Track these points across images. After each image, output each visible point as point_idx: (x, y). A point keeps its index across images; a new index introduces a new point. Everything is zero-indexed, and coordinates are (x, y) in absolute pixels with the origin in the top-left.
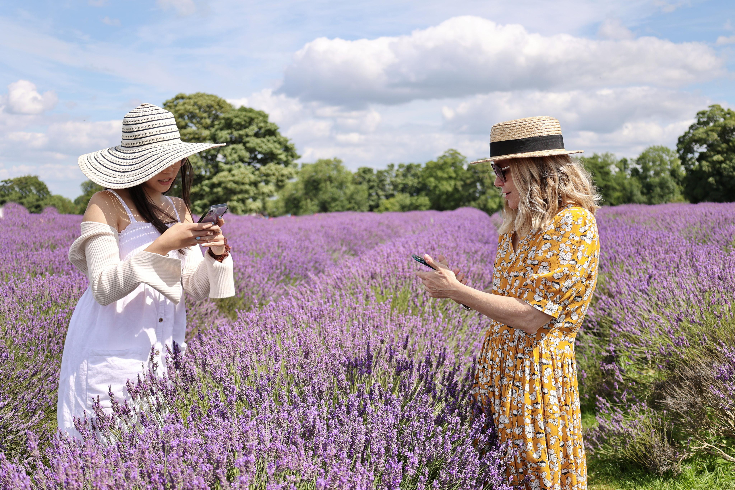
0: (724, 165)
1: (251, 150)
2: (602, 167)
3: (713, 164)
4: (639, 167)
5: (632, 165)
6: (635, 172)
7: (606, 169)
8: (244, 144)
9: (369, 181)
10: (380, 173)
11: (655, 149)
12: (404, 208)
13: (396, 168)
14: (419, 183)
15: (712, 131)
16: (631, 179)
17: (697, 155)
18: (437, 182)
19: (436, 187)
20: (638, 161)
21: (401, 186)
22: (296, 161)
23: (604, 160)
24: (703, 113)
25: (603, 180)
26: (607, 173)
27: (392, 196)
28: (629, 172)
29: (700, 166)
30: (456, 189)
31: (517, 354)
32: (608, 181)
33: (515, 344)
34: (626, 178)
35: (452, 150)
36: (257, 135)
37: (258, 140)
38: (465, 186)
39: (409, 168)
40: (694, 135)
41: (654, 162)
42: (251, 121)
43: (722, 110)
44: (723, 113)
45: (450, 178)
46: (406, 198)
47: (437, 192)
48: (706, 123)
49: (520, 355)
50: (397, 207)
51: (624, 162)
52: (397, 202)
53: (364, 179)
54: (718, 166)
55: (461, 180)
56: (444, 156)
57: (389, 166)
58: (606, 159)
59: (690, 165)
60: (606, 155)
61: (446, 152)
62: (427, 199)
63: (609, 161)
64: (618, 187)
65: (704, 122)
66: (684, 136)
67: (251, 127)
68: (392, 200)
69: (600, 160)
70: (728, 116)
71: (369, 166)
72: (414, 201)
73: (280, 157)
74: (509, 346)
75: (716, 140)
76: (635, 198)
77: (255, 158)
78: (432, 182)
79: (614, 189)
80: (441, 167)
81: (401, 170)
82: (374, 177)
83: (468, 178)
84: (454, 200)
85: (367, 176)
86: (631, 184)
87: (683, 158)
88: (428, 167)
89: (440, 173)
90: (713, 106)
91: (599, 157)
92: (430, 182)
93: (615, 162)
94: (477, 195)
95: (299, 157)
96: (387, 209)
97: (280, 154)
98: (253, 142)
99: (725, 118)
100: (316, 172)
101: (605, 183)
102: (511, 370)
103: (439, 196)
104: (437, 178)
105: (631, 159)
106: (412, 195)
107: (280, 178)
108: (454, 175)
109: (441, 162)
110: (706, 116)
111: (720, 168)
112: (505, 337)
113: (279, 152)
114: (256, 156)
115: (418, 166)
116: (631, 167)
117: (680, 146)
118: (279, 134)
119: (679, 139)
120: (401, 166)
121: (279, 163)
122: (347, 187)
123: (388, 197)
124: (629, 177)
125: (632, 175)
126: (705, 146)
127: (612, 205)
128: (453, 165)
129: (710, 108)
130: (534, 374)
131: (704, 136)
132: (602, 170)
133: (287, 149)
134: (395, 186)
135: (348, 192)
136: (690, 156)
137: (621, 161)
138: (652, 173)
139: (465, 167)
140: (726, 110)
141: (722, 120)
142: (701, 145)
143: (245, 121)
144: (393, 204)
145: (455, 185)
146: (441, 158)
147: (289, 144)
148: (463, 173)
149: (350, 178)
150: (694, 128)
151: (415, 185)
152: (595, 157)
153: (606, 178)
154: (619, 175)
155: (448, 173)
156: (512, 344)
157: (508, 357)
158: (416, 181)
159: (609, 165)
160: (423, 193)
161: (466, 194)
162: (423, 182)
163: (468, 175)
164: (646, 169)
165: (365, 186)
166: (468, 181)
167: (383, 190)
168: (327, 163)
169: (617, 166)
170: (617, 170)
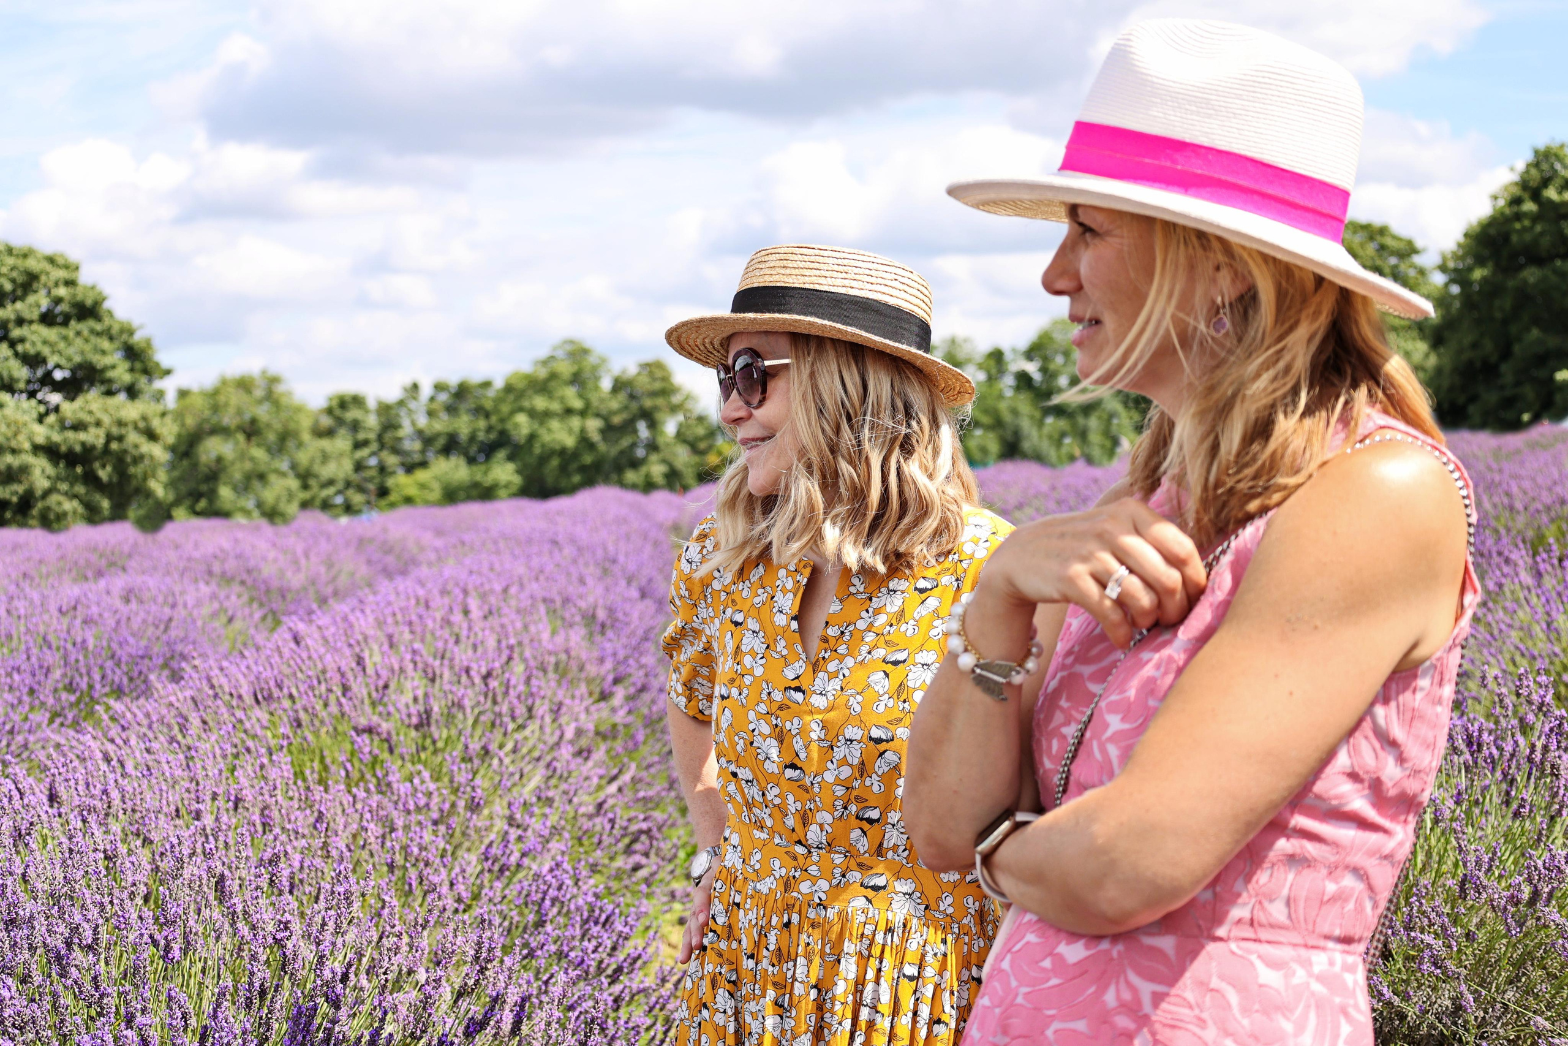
1: (33, 361)
4: (1032, 368)
5: (1017, 364)
6: (1024, 379)
8: (12, 344)
9: (355, 426)
10: (385, 409)
12: (452, 495)
13: (426, 391)
14: (489, 429)
16: (1014, 398)
18: (536, 426)
19: (532, 437)
20: (1030, 354)
21: (441, 442)
22: (159, 384)
27: (424, 464)
28: (1009, 381)
30: (585, 441)
34: (1001, 396)
35: (572, 342)
36: (47, 319)
37: (51, 334)
38: (609, 431)
39: (462, 392)
41: (1066, 355)
42: (28, 283)
45: (569, 411)
46: (457, 467)
47: (537, 450)
50: (436, 494)
51: (997, 356)
52: (436, 478)
53: (340, 421)
55: (598, 415)
56: (552, 358)
57: (406, 390)
58: (956, 350)
61: (555, 349)
62: (510, 467)
63: (961, 357)
67: (31, 299)
68: (421, 475)
72: (478, 477)
73: (111, 374)
76: (1026, 445)
77: (47, 380)
78: (522, 424)
80: (543, 385)
81: (443, 397)
82: (369, 419)
83: (615, 413)
84: (583, 469)
85: (352, 414)
86: (1015, 412)
88: (509, 389)
89: (540, 403)
92: (517, 426)
93: (976, 359)
94: (640, 452)
95: (168, 372)
96: (409, 500)
97: (113, 367)
98: (37, 337)
100: (217, 410)
103: (544, 459)
104: (532, 414)
105: (1014, 350)
106: (471, 461)
107: (115, 431)
108: (577, 404)
109: (542, 373)
113: (107, 360)
114: (48, 374)
115: (487, 384)
116: (1013, 368)
118: (110, 313)
120: (439, 387)
121: (110, 393)
122: (300, 445)
123: (410, 469)
124: (1009, 393)
125: (1018, 388)
128: (577, 379)
133: (135, 355)
134: (427, 440)
135: (302, 458)
137: (990, 355)
138: (1063, 380)
139: (606, 384)
143: (13, 281)
144: (423, 486)
145: (583, 430)
146: (545, 363)
147: (138, 338)
148: (602, 400)
149: (306, 423)
151: (481, 436)
154: (987, 389)
155: (562, 399)
158: (482, 424)
160: (501, 454)
161: (614, 451)
162: (499, 427)
163: (614, 405)
164: (1049, 372)
165: (341, 441)
166: (617, 420)
167: (395, 451)
168: (244, 384)
169: (980, 366)
170: (981, 376)
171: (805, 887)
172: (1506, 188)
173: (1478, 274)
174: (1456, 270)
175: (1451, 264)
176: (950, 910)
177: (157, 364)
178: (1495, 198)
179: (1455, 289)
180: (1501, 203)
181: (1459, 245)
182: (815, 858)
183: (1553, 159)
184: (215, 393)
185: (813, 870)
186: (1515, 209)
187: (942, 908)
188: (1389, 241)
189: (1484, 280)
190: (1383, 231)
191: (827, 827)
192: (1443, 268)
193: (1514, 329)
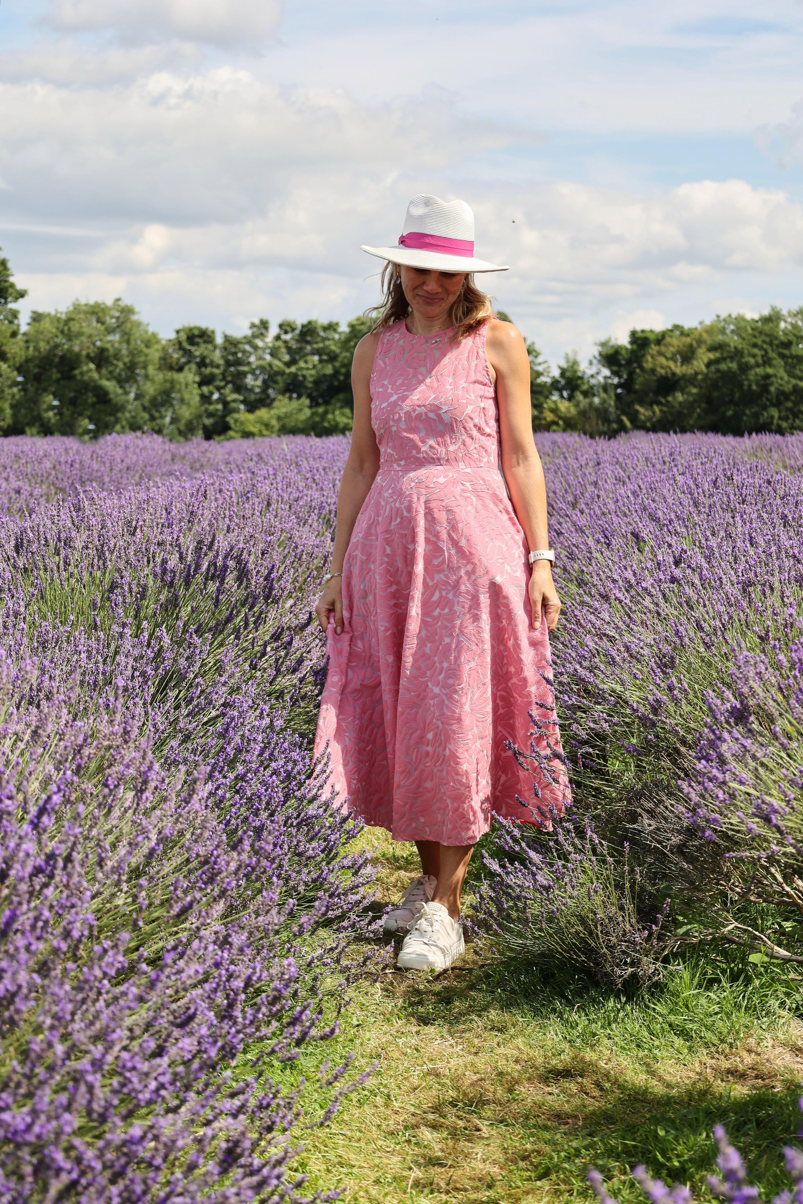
2: (788, 345)
9: (202, 363)
10: (231, 343)
13: (274, 331)
21: (283, 381)
22: (13, 305)
25: (791, 375)
27: (266, 403)
39: (307, 333)
46: (299, 408)
52: (277, 416)
53: (187, 353)
57: (253, 326)
68: (263, 413)
71: (203, 324)
72: (318, 418)
81: (287, 337)
82: (217, 356)
85: (197, 351)
88: (352, 332)
95: (21, 295)
100: (70, 337)
106: (314, 402)
115: (331, 327)
120: (286, 327)
122: (146, 376)
123: (252, 407)
132: (786, 352)
134: (271, 377)
135: (150, 389)
144: (263, 422)
149: (155, 355)
152: (772, 319)
158: (325, 366)
160: (341, 397)
165: (189, 376)
167: (239, 388)
168: (97, 312)
177: (12, 285)
184: (70, 320)
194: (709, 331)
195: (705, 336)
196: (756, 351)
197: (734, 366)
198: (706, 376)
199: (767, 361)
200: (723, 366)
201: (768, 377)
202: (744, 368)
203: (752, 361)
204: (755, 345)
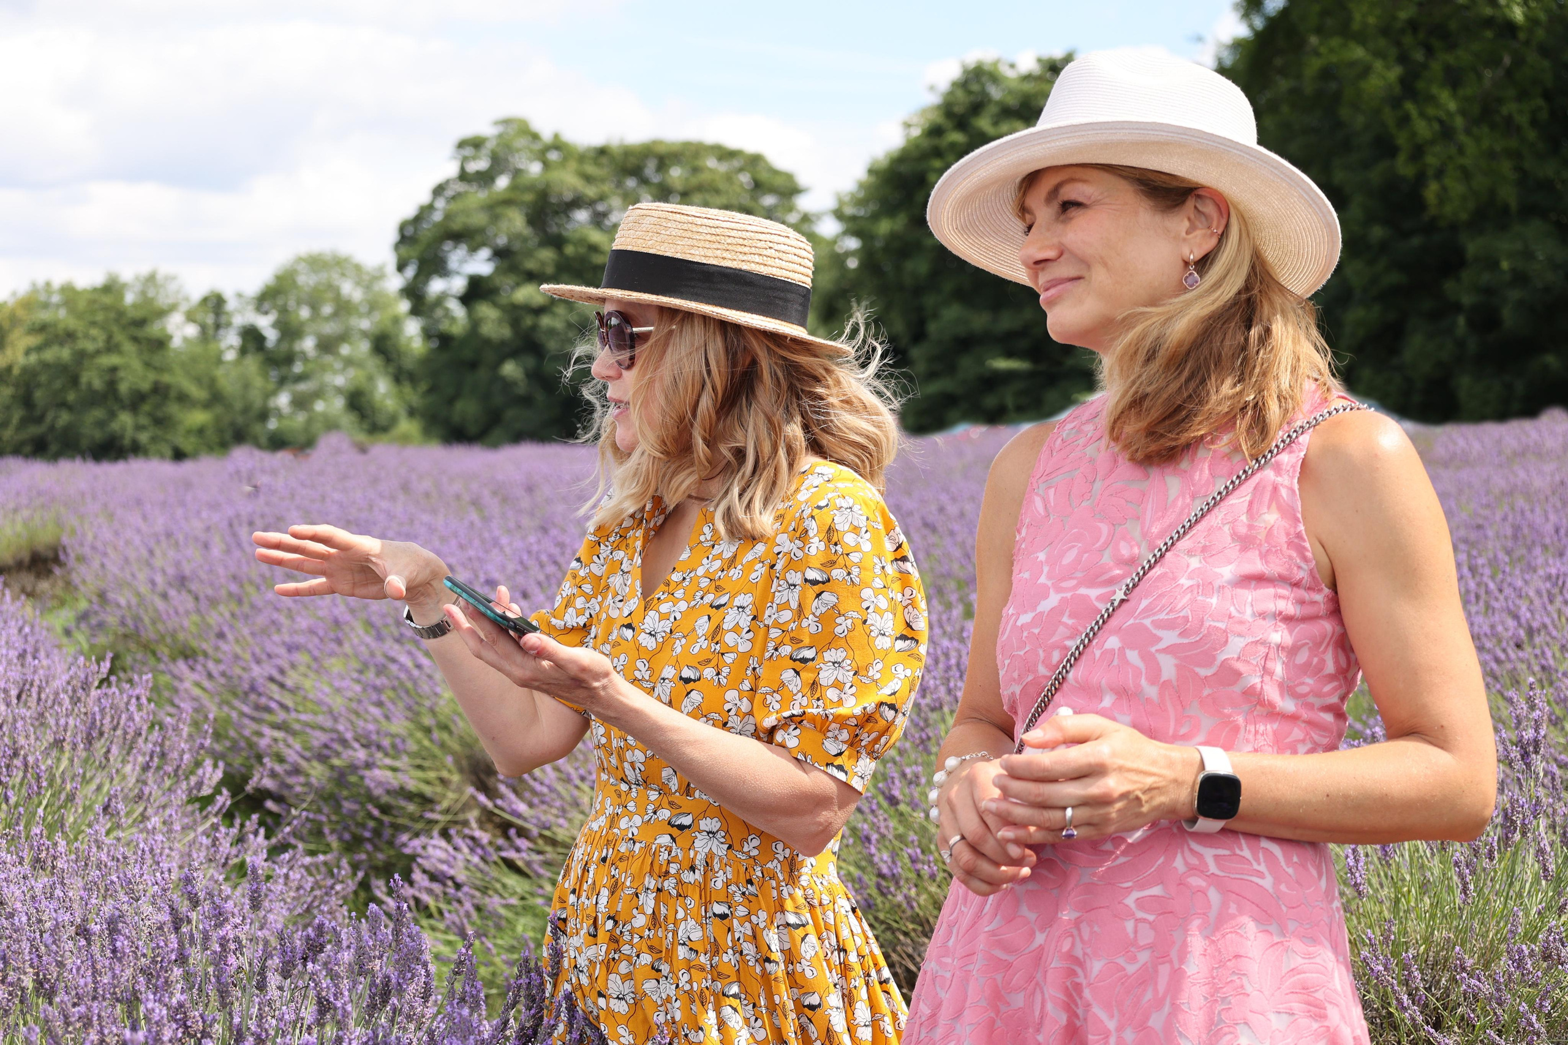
0: (546, 321)
2: (141, 323)
3: (515, 313)
4: (265, 323)
5: (243, 316)
6: (252, 337)
7: (154, 329)
11: (316, 263)
15: (507, 202)
16: (238, 362)
17: (458, 284)
20: (268, 298)
23: (143, 293)
24: (475, 144)
25: (148, 365)
26: (160, 344)
28: (231, 340)
29: (475, 323)
31: (707, 904)
32: (160, 370)
33: (698, 876)
34: (219, 361)
40: (448, 217)
41: (315, 307)
43: (535, 137)
44: (537, 147)
48: (485, 178)
49: (719, 909)
51: (215, 303)
54: (528, 321)
58: (151, 293)
59: (438, 321)
60: (151, 279)
63: (162, 301)
64: (197, 392)
65: (478, 173)
66: (418, 220)
69: (129, 298)
70: (553, 156)
74: (680, 882)
75: (518, 236)
79: (183, 398)
86: (240, 380)
87: (414, 293)
90: (506, 122)
91: (124, 286)
93: (184, 307)
99: (546, 164)
101: (152, 376)
102: (700, 949)
105: (239, 295)
110: (486, 151)
111: (534, 328)
112: (664, 856)
116: (238, 321)
117: (404, 250)
119: (402, 228)
124: (230, 356)
125: (243, 351)
126: (485, 253)
127: (179, 455)
129: (499, 129)
130: (768, 960)
131: (479, 219)
132: (140, 333)
136: (436, 286)
137: (205, 300)
138: (308, 344)
140: (547, 135)
141: (535, 169)
142: (473, 249)
150: (449, 193)
152: (111, 288)
153: (157, 360)
154: (199, 350)
156: (689, 877)
157: (681, 914)
159: (162, 313)
164: (289, 331)
169: (190, 317)
170: (191, 331)
171: (623, 823)
172: (924, 111)
173: (885, 227)
174: (853, 218)
175: (849, 211)
176: (755, 853)
178: (907, 125)
179: (852, 244)
180: (916, 132)
181: (861, 186)
182: (634, 794)
183: (984, 79)
185: (631, 806)
186: (936, 141)
187: (746, 849)
188: (764, 176)
189: (893, 236)
190: (755, 160)
191: (638, 765)
192: (839, 214)
193: (929, 301)
194: (29, 303)
195: (20, 313)
196: (94, 332)
197: (65, 353)
198: (25, 370)
199: (111, 347)
200: (49, 355)
201: (114, 369)
202: (81, 356)
203: (90, 346)
204: (93, 324)
